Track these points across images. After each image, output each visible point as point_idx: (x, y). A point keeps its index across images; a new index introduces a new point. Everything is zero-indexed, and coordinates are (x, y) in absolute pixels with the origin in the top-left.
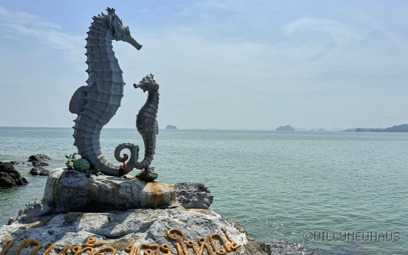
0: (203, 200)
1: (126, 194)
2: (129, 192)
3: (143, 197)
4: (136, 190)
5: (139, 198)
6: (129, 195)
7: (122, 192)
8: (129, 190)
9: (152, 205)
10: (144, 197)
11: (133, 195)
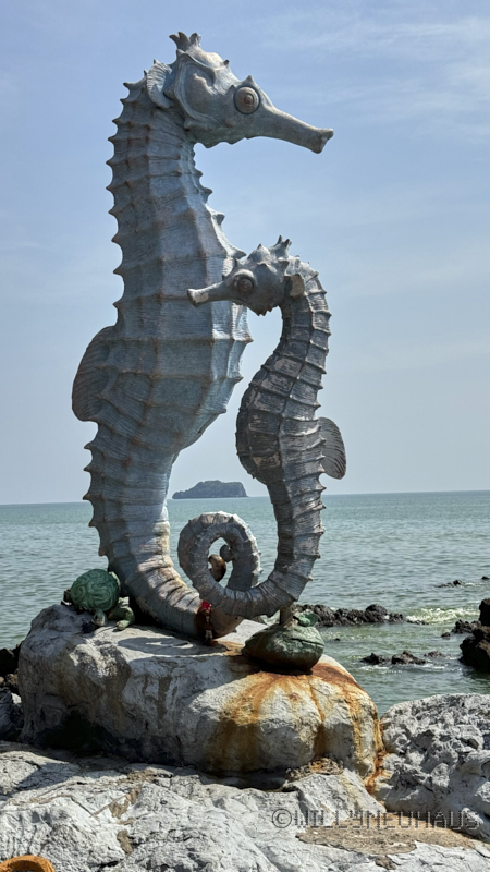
0: (473, 789)
1: (141, 704)
2: (150, 698)
3: (189, 726)
4: (178, 694)
5: (177, 725)
6: (150, 710)
7: (130, 695)
8: (153, 689)
9: (219, 762)
10: (192, 725)
11: (162, 711)
